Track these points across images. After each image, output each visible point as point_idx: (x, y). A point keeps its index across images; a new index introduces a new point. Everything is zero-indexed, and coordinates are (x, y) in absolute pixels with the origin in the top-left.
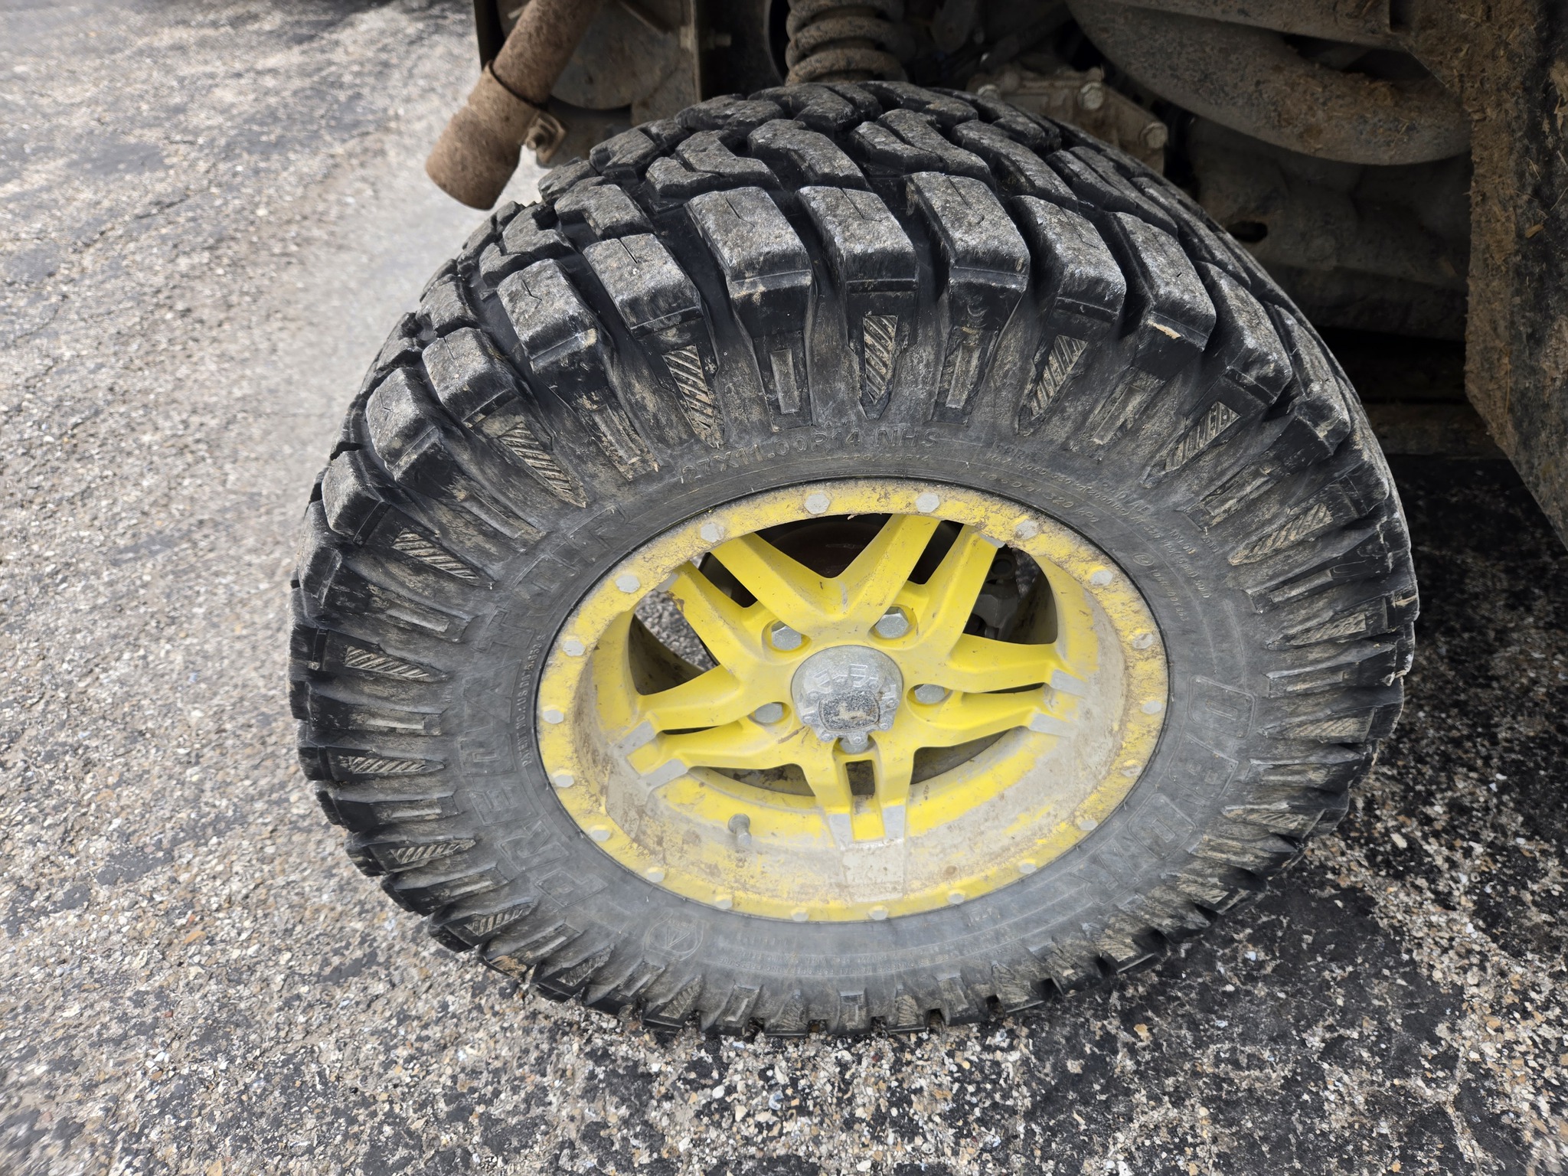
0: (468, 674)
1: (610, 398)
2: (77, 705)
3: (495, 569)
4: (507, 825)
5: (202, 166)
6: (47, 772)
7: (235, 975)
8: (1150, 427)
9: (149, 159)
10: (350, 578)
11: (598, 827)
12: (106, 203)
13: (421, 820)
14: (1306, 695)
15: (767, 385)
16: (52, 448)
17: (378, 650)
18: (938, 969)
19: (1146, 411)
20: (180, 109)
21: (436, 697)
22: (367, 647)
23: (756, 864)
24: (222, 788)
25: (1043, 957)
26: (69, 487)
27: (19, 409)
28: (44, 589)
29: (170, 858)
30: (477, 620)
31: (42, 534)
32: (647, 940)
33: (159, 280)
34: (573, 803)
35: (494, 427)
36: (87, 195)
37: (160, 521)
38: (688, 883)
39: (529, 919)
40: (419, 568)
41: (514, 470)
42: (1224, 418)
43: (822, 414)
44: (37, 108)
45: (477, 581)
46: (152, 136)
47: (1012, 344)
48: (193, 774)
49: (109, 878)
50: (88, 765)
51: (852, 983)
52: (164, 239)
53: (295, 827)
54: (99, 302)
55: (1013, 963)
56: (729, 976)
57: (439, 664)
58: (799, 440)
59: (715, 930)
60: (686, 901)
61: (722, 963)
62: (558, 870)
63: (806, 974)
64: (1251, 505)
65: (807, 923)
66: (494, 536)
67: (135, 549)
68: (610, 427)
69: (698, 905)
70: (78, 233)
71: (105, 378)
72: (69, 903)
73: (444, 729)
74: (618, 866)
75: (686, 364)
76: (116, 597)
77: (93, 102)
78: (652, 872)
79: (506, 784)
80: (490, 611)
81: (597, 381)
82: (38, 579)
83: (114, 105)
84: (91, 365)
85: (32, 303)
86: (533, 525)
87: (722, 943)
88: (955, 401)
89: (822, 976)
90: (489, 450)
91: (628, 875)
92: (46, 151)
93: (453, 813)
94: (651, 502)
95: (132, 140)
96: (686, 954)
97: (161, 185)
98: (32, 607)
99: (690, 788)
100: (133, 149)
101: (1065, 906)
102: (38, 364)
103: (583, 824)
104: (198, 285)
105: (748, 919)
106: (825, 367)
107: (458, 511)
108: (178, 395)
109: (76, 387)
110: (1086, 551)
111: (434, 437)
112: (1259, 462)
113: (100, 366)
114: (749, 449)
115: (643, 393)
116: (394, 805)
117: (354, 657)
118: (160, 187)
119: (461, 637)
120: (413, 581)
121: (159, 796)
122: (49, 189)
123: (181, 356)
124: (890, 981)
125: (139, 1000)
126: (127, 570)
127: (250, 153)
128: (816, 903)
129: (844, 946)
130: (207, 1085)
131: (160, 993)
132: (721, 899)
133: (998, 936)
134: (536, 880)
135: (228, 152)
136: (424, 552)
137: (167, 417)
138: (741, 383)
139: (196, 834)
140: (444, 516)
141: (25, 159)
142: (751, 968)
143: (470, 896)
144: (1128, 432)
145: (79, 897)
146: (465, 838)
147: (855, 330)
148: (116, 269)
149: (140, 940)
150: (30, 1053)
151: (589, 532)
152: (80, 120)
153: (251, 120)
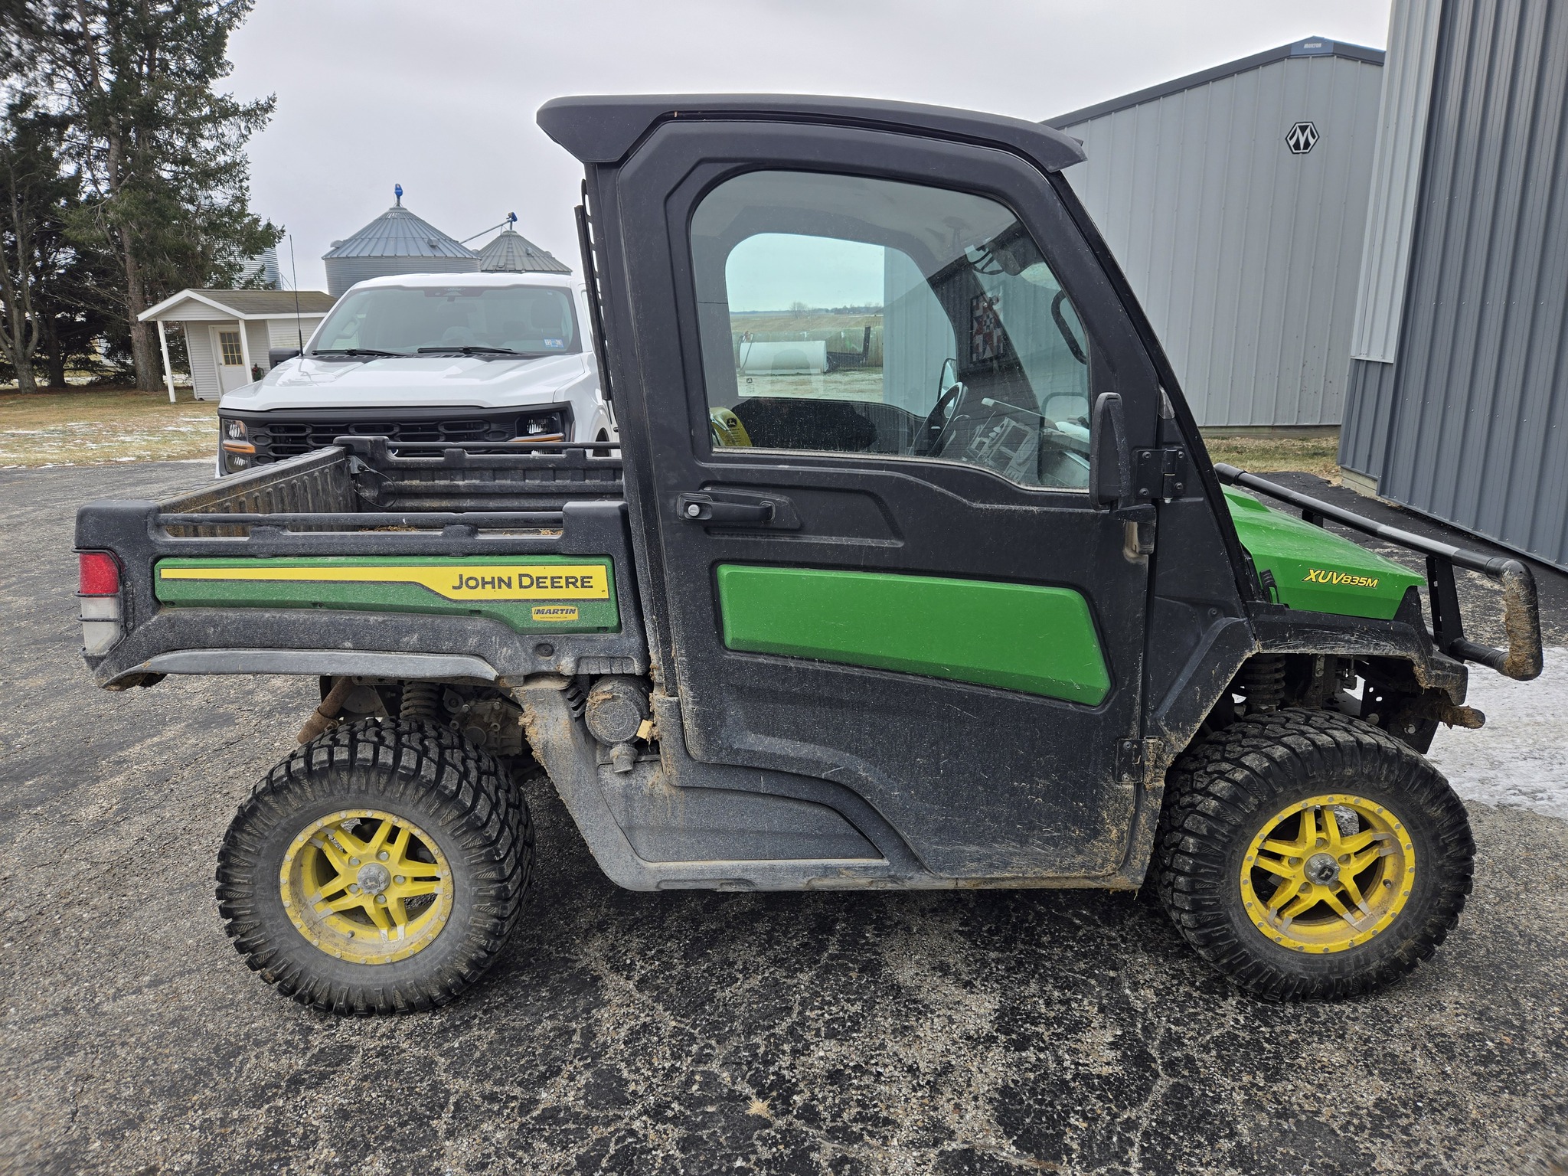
0: (260, 865)
1: (290, 791)
2: (147, 940)
3: (266, 834)
4: (270, 918)
5: (254, 722)
6: (133, 959)
7: (185, 1009)
8: (408, 792)
9: (228, 720)
10: (234, 837)
11: (298, 923)
12: (201, 745)
13: (245, 915)
14: (475, 864)
15: (322, 786)
16: (154, 853)
17: (238, 857)
18: (406, 980)
19: (405, 788)
20: (251, 692)
21: (251, 872)
22: (235, 856)
23: (353, 946)
24: (194, 962)
25: (439, 972)
26: (158, 867)
27: (142, 839)
28: (141, 904)
29: (171, 981)
30: (262, 848)
31: (144, 885)
32: (313, 968)
33: (217, 780)
34: (290, 913)
35: (266, 798)
36: (193, 741)
37: (193, 879)
38: (326, 947)
39: (275, 956)
40: (249, 834)
41: (271, 808)
42: (422, 791)
43: (336, 793)
44: (176, 696)
45: (262, 837)
46: (232, 707)
47: (373, 777)
48: (185, 958)
49: (149, 986)
50: (147, 957)
51: (379, 985)
52: (225, 761)
53: (217, 971)
54: (187, 792)
55: (431, 976)
56: (339, 984)
57: (253, 861)
58: (331, 799)
59: (336, 966)
60: (327, 955)
61: (336, 978)
62: (285, 938)
63: (364, 983)
64: (437, 810)
65: (365, 965)
66: (266, 824)
67: (180, 889)
68: (290, 797)
69: (331, 957)
70: (183, 760)
71: (182, 824)
72: (134, 993)
73: (253, 883)
74: (305, 940)
75: (305, 783)
76: (169, 906)
77: (207, 690)
78: (315, 942)
79: (270, 904)
80: (265, 845)
81: (287, 787)
82: (139, 901)
83: (216, 693)
84: (177, 819)
85: (156, 794)
86: (275, 822)
87: (337, 971)
88: (363, 788)
89: (369, 983)
90: (266, 804)
91: (308, 943)
92: (176, 719)
93: (254, 913)
94: (302, 815)
95: (221, 711)
96: (325, 974)
97: (230, 733)
98: (136, 910)
99: (335, 919)
100: (221, 716)
101: (442, 951)
102: (154, 819)
103: (293, 922)
104: (235, 781)
105: (348, 963)
106: (335, 782)
107: (258, 819)
108: (213, 830)
109: (169, 829)
110: (412, 826)
111: (254, 801)
112: (435, 800)
113: (181, 820)
114: (321, 802)
115: (297, 790)
116: (239, 909)
117: (233, 860)
118: (229, 735)
119: (258, 853)
120: (248, 838)
121: (171, 965)
122: (174, 739)
123: (219, 813)
124: (391, 984)
125: (152, 1016)
126: (175, 896)
127: (280, 713)
128: (369, 957)
129: (377, 973)
130: (170, 1034)
131: (159, 1014)
132: (337, 955)
133: (425, 965)
134: (278, 940)
135: (269, 715)
136: (250, 830)
137: (206, 839)
138: (317, 786)
139: (182, 974)
140: (255, 820)
141: (165, 725)
142: (346, 980)
143: (258, 945)
144: (402, 794)
145: (138, 991)
146: (257, 922)
147: (339, 774)
148: (199, 776)
149: (156, 1002)
150: (115, 1028)
151: (288, 823)
152: (197, 701)
153: (287, 696)
